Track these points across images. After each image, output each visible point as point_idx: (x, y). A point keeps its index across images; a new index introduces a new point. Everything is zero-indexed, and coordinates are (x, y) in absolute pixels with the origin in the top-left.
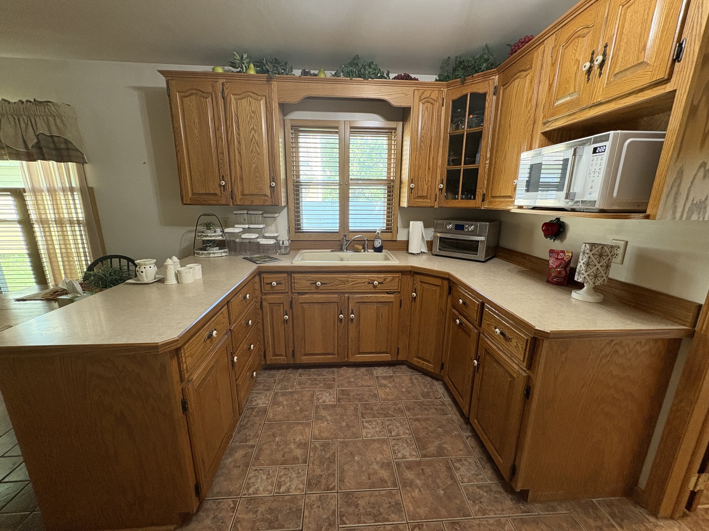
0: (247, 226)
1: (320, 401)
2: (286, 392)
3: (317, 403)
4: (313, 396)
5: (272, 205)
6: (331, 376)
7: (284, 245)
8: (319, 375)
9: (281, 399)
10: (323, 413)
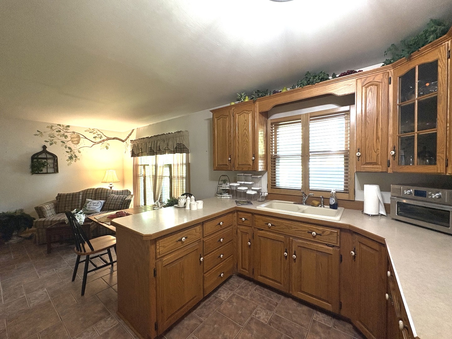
0: (243, 182)
1: (257, 316)
2: (240, 297)
3: (254, 316)
4: (254, 308)
5: (253, 171)
6: (275, 301)
7: (262, 196)
8: (268, 296)
9: (234, 300)
10: (253, 326)
